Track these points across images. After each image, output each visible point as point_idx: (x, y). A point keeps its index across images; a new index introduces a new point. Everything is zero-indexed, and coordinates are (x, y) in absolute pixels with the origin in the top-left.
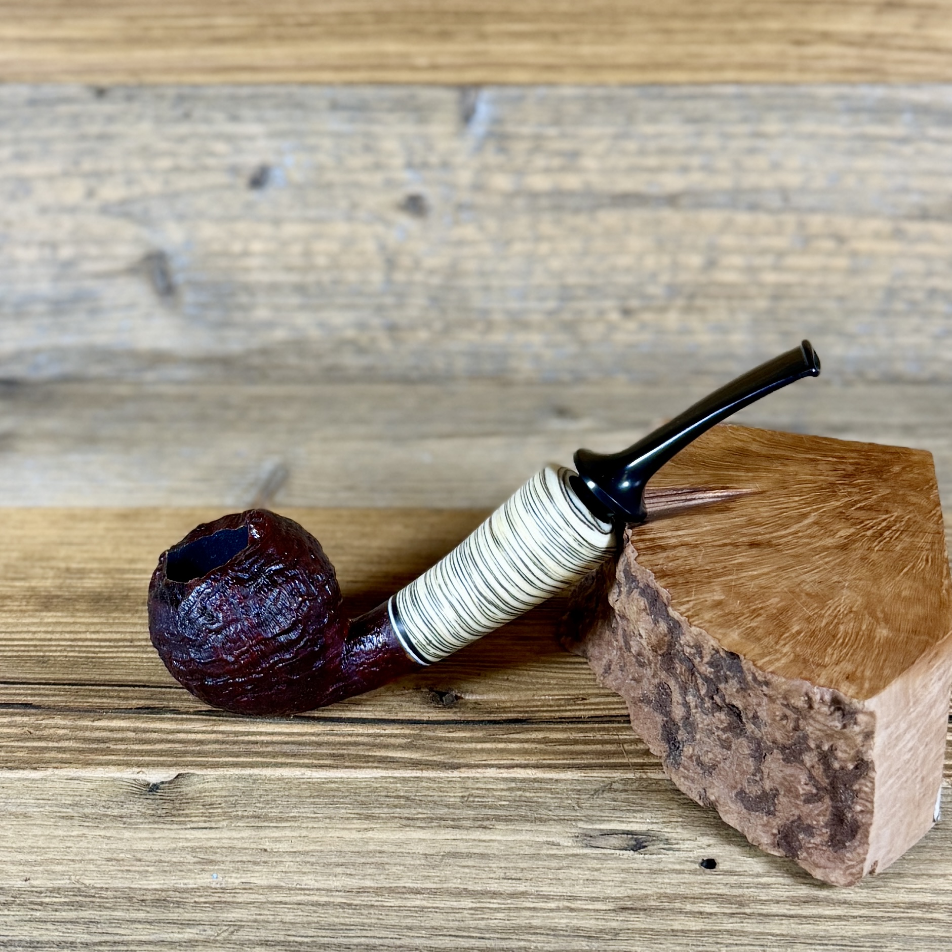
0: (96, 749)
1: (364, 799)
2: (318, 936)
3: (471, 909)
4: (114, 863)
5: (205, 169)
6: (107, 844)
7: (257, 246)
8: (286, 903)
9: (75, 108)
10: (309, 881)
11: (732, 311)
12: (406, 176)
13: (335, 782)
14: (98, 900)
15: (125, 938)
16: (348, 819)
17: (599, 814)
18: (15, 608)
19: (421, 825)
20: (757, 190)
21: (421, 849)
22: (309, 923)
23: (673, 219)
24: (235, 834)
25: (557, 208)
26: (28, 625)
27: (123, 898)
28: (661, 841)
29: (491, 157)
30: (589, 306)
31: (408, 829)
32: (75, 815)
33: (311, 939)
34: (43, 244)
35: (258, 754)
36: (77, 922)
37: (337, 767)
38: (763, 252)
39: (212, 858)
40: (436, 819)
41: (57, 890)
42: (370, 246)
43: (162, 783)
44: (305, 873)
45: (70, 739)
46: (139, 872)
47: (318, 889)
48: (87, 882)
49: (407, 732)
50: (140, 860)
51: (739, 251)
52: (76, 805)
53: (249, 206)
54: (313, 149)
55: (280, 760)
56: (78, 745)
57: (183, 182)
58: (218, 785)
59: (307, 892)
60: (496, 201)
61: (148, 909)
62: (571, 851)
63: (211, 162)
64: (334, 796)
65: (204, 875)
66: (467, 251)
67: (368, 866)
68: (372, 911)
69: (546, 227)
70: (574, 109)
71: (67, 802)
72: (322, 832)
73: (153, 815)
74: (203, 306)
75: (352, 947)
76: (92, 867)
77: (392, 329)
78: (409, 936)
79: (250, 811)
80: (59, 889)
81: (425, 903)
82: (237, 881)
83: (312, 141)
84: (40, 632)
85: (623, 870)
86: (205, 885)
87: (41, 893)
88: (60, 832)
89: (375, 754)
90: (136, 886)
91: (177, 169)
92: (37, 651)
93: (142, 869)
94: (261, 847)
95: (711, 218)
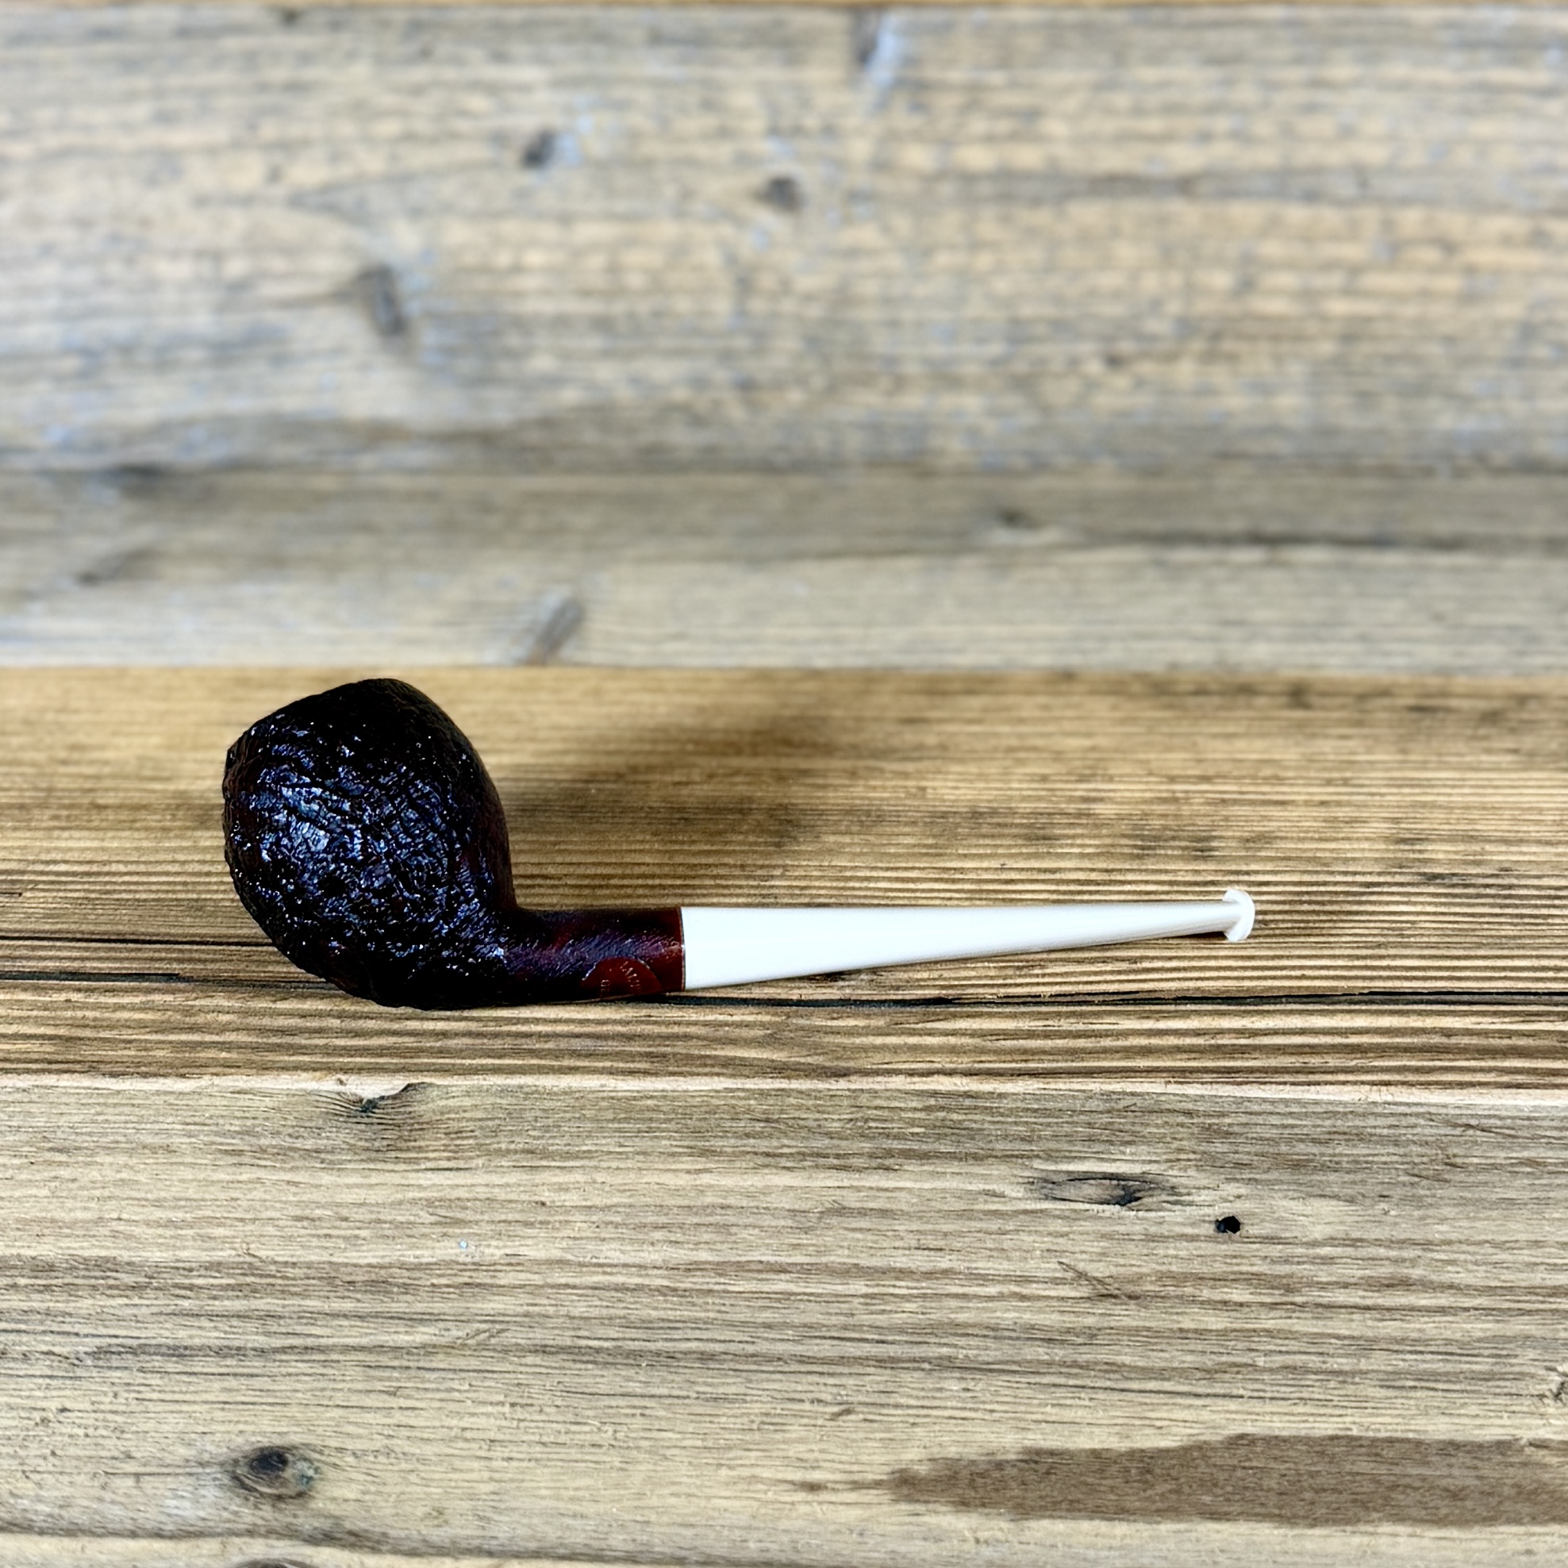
0: (279, 1045)
1: (698, 1124)
2: (624, 1339)
3: (865, 1296)
4: (305, 1223)
5: (453, 136)
6: (295, 1194)
7: (535, 258)
8: (574, 1287)
9: (251, 42)
10: (611, 1253)
11: (1278, 359)
12: (767, 147)
13: (652, 1097)
14: (280, 1281)
15: (323, 1341)
16: (673, 1155)
17: (1066, 1147)
18: (154, 824)
19: (789, 1164)
20: (1318, 170)
21: (786, 1203)
22: (610, 1319)
23: (1187, 214)
24: (495, 1179)
25: (1006, 198)
26: (175, 850)
27: (320, 1278)
28: (1163, 1189)
29: (902, 119)
30: (1055, 352)
31: (766, 1171)
32: (247, 1148)
33: (614, 1343)
34: (199, 254)
35: (533, 1053)
36: (248, 1317)
37: (656, 1074)
38: (1328, 266)
39: (459, 1215)
40: (811, 1155)
41: (216, 1266)
42: (711, 258)
43: (382, 1098)
44: (604, 1240)
45: (238, 1029)
46: (345, 1238)
47: (625, 1265)
48: (262, 1254)
49: (766, 1018)
50: (346, 1219)
51: (1290, 265)
52: (248, 1133)
53: (523, 194)
54: (621, 106)
55: (566, 1063)
56: (250, 1039)
57: (419, 158)
58: (467, 1102)
59: (609, 1270)
60: (910, 186)
61: (359, 1296)
62: (1023, 1206)
63: (463, 125)
64: (651, 1119)
65: (446, 1243)
66: (864, 265)
67: (703, 1229)
68: (710, 1301)
69: (988, 227)
70: (1031, 43)
71: (233, 1128)
72: (632, 1175)
73: (367, 1149)
74: (451, 352)
75: (678, 1355)
76: (271, 1230)
77: (746, 386)
78: (767, 1339)
79: (520, 1143)
80: (219, 1264)
81: (792, 1288)
82: (499, 1253)
83: (620, 93)
84: (192, 861)
85: (1104, 1236)
86: (447, 1258)
87: (191, 1270)
88: (221, 1175)
89: (714, 1053)
90: (340, 1260)
91: (409, 137)
92: (187, 892)
93: (349, 1232)
94: (537, 1198)
95: (1246, 213)
